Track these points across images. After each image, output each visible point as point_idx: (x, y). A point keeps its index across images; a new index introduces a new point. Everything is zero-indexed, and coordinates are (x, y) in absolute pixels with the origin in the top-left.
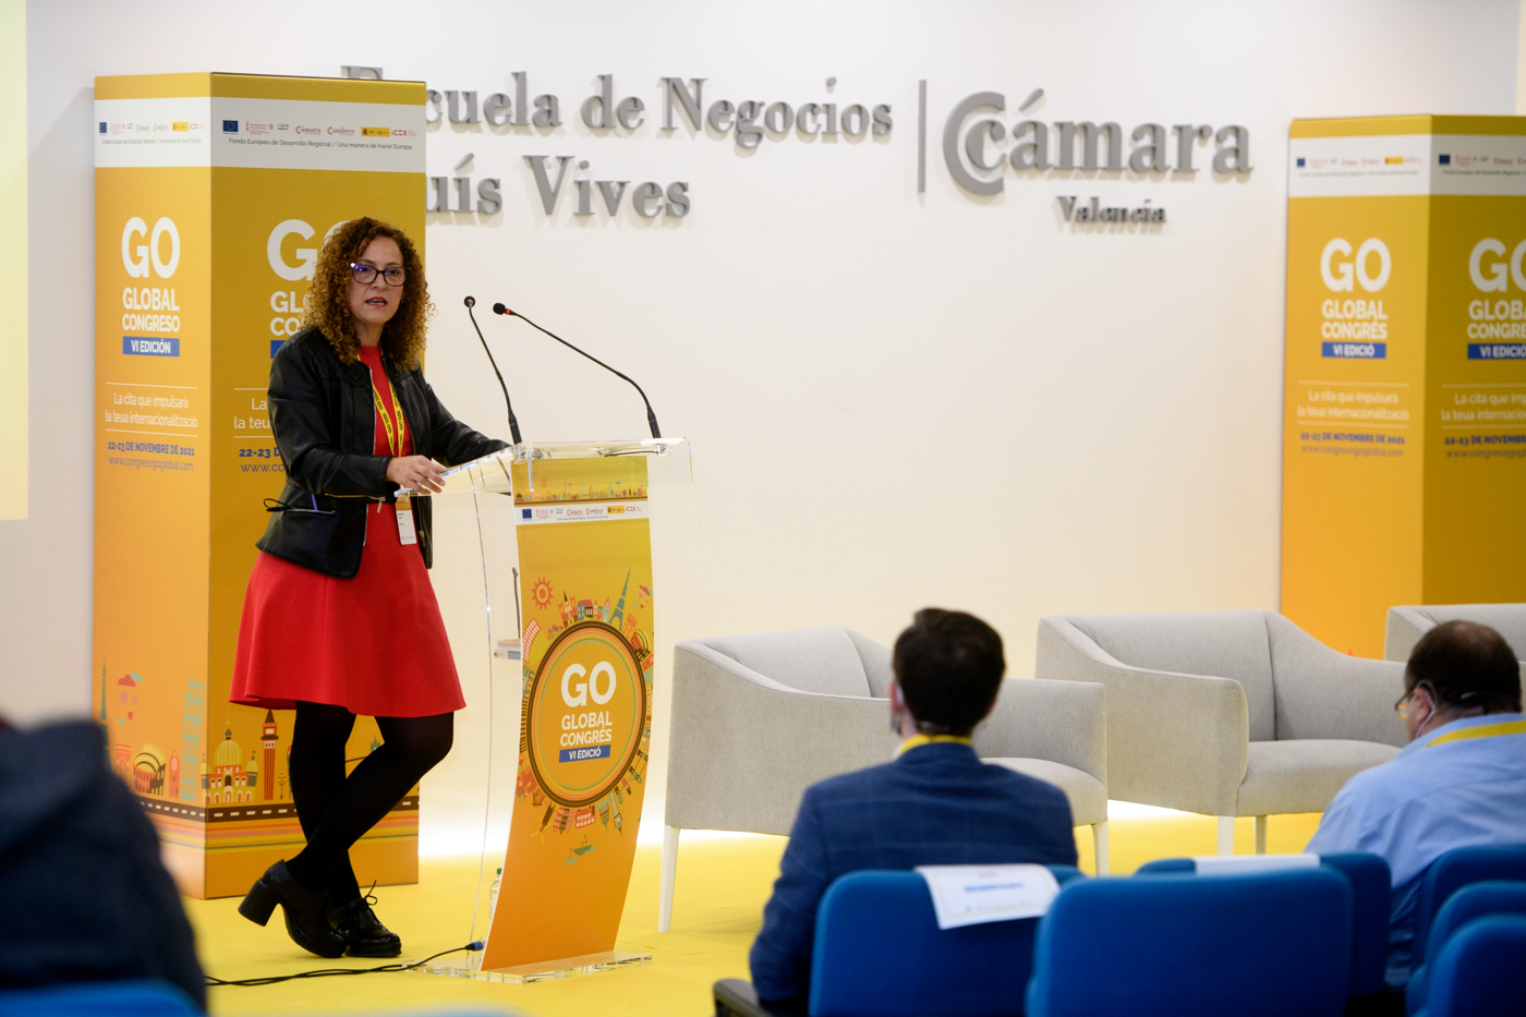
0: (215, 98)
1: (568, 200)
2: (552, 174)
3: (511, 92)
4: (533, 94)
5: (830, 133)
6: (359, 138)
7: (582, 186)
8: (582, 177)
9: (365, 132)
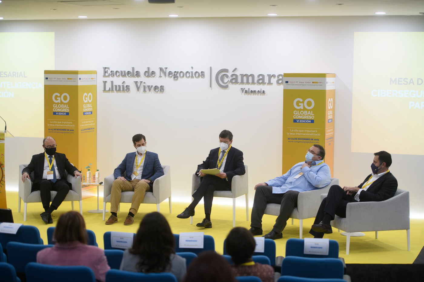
0: (45, 74)
1: (142, 89)
2: (139, 85)
3: (131, 70)
4: (135, 71)
5: (192, 77)
7: (144, 86)
8: (145, 85)
9: (68, 79)
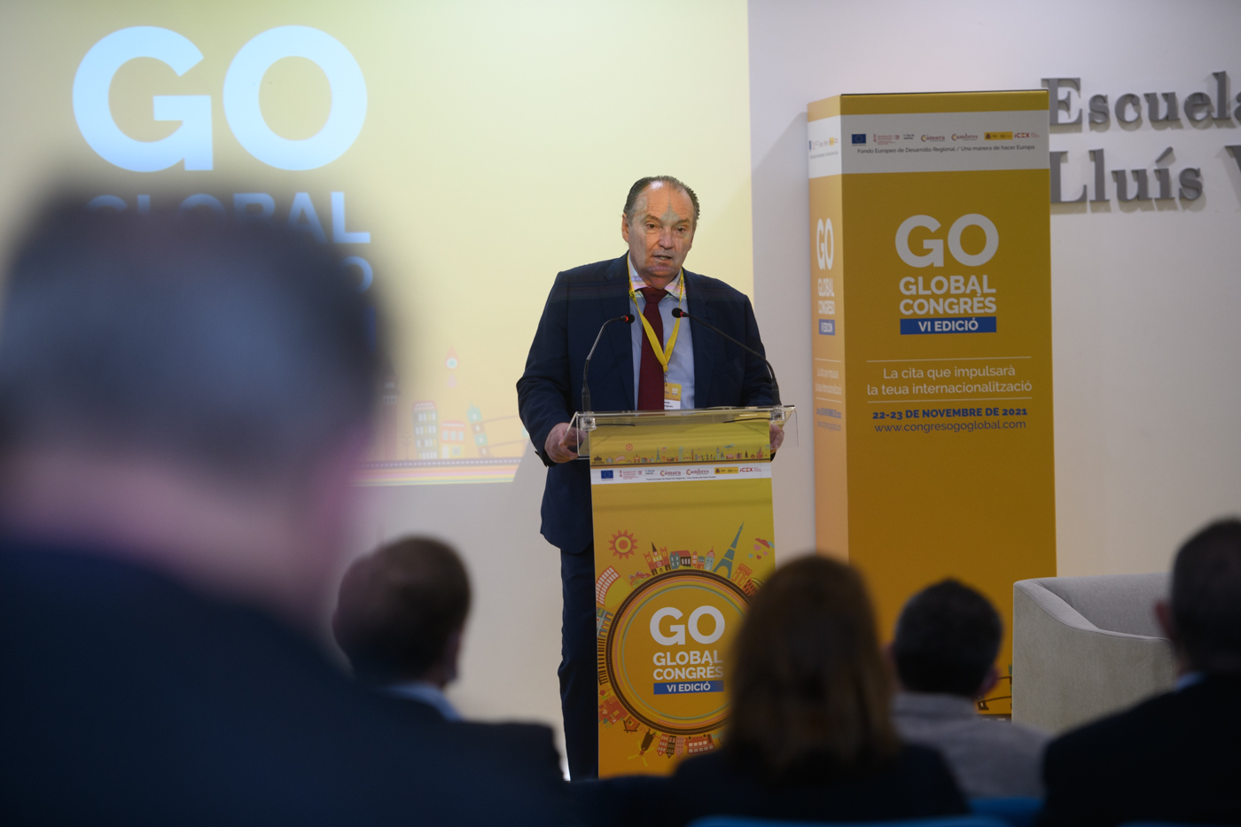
0: (844, 116)
3: (1211, 91)
4: (1234, 92)
6: (982, 142)
9: (988, 136)
